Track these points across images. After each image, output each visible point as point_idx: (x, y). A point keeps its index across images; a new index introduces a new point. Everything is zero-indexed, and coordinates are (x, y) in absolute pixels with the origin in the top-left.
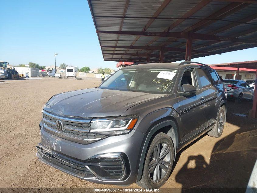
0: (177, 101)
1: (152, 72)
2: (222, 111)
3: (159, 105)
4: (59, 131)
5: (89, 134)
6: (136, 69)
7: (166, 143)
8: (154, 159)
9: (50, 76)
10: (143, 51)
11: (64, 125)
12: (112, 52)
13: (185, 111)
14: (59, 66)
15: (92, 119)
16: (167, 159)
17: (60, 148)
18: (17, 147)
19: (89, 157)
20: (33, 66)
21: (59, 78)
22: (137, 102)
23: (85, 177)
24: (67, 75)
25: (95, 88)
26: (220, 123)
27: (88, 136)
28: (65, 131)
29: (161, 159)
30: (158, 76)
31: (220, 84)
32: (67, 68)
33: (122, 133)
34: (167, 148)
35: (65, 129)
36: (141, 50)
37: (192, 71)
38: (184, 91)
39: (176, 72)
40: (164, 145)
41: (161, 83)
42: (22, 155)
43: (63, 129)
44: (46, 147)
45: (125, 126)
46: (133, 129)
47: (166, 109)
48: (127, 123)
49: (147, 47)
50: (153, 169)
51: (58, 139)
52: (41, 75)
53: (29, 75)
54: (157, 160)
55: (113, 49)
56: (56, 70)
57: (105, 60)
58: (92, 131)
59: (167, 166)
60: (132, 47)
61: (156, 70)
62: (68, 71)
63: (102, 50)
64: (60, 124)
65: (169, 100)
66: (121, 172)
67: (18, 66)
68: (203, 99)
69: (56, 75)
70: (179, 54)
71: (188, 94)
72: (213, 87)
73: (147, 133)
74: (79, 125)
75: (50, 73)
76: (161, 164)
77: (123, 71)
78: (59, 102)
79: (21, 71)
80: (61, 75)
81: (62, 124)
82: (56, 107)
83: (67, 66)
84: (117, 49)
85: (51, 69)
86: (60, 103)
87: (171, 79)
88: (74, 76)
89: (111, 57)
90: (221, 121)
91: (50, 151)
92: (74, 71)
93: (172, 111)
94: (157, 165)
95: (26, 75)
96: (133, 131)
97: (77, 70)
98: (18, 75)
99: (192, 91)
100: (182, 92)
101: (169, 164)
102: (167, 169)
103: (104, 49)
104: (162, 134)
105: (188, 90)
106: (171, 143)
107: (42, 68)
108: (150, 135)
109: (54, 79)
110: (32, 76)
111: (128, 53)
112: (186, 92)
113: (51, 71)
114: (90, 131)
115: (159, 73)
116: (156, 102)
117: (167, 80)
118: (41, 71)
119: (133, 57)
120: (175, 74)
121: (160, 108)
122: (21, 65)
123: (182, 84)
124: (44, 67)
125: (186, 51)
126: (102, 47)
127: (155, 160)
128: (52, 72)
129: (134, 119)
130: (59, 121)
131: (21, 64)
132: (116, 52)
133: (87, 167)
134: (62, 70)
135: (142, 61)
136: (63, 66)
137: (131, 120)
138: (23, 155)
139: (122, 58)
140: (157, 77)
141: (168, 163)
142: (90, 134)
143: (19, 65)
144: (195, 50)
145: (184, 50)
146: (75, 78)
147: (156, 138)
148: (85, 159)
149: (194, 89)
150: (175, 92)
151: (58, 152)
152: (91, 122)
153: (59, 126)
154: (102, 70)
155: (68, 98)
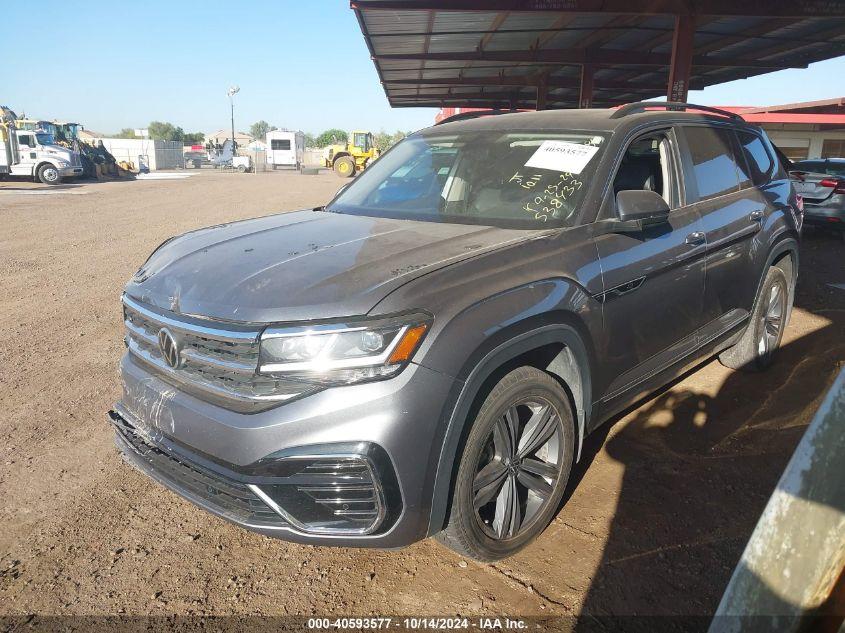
0: (592, 254)
1: (512, 145)
2: (779, 279)
3: (518, 271)
4: (169, 364)
5: (259, 380)
6: (455, 137)
7: (542, 403)
8: (498, 458)
9: (216, 166)
10: (523, 68)
11: (180, 347)
12: (415, 76)
13: (621, 289)
14: (248, 130)
15: (263, 329)
16: (550, 455)
17: (173, 425)
18: (74, 408)
19: (259, 456)
20: (166, 132)
21: (248, 170)
22: (431, 265)
23: (252, 520)
24: (270, 161)
25: (315, 210)
26: (769, 323)
27: (254, 385)
28: (185, 366)
29: (525, 457)
30: (533, 162)
31: (779, 181)
32: (271, 136)
33: (371, 375)
34: (546, 418)
35: (187, 361)
36: (514, 63)
37: (663, 137)
38: (622, 214)
39: (597, 145)
40: (537, 411)
41: (541, 186)
42: (85, 434)
43: (180, 359)
44: (135, 419)
45: (381, 351)
46: (409, 360)
47: (547, 286)
48: (388, 340)
49: (534, 54)
50: (492, 490)
51: (167, 392)
52: (190, 162)
53: (153, 165)
54: (508, 462)
55: (417, 63)
56: (235, 144)
57: (394, 105)
58: (264, 369)
59: (549, 481)
60: (480, 55)
61: (525, 139)
62: (273, 149)
63: (380, 71)
64: (169, 342)
65: (562, 250)
66: (371, 506)
67: (117, 137)
68: (700, 241)
69: (237, 161)
70: (651, 74)
71: (634, 224)
72: (755, 192)
73: (463, 374)
74: (226, 348)
75: (217, 154)
76: (525, 475)
77: (415, 144)
78: (170, 266)
79: (123, 152)
80: (250, 162)
81: (174, 344)
82: (159, 284)
83: (274, 129)
84: (429, 64)
85: (221, 143)
86: (170, 270)
87: (578, 172)
88: (294, 162)
89: (414, 92)
90: (773, 314)
91: (145, 432)
92: (293, 145)
93: (570, 293)
94: (509, 478)
95: (141, 164)
96: (411, 369)
97: (305, 142)
98: (115, 165)
99: (654, 214)
100: (613, 220)
101: (558, 472)
102: (549, 488)
103: (386, 64)
104: (528, 373)
105: (637, 210)
106: (563, 403)
107: (193, 140)
108: (473, 380)
109: (228, 174)
110: (159, 169)
111: (468, 74)
112: (628, 217)
113: (220, 148)
114: (258, 370)
115: (536, 148)
116: (506, 262)
117: (564, 173)
118: (187, 149)
119: (488, 89)
120: (595, 150)
121: (520, 281)
122: (128, 133)
123: (617, 188)
124: (200, 137)
125: (673, 60)
126: (377, 58)
127: (502, 461)
128: (221, 152)
129: (413, 327)
130: (164, 334)
131: (125, 127)
132: (427, 75)
133: (254, 488)
134: (258, 144)
135: (520, 102)
136: (260, 131)
137: (404, 329)
138: (89, 436)
139: (450, 95)
140: (528, 164)
141: (553, 470)
142: (261, 379)
143: (119, 132)
144: (709, 55)
145: (665, 58)
146: (299, 169)
147: (501, 389)
148: (248, 463)
149: (659, 208)
150: (589, 218)
151: (166, 436)
152: (259, 337)
153: (168, 351)
154: (389, 138)
155: (205, 249)
